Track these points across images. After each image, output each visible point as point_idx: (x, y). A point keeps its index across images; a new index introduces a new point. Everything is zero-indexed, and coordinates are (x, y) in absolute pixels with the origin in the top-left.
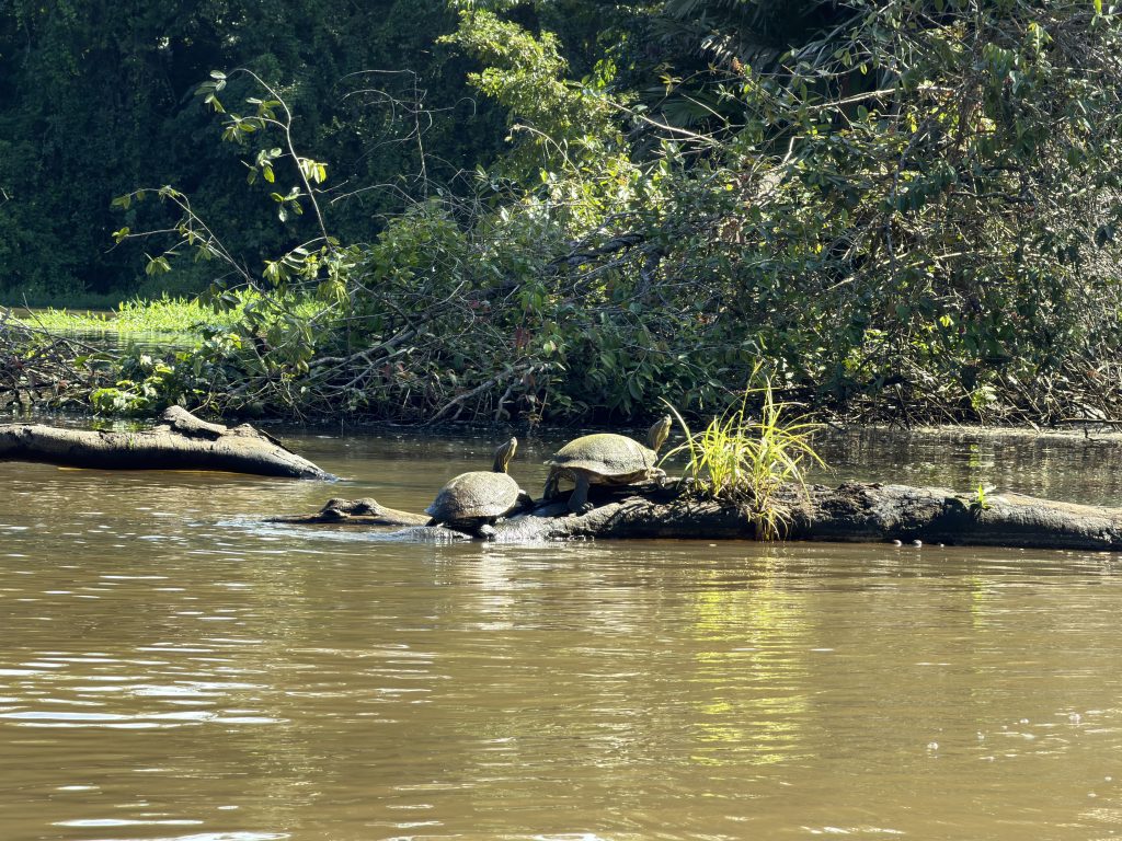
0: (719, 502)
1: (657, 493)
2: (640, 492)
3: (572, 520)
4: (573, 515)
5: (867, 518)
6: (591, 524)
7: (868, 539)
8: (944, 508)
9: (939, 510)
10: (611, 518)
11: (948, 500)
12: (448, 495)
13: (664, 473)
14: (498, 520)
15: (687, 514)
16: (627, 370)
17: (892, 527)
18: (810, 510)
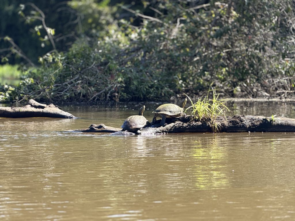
0: (201, 122)
1: (184, 120)
2: (179, 120)
3: (162, 128)
4: (162, 127)
5: (242, 125)
6: (167, 129)
7: (242, 131)
8: (263, 122)
9: (261, 122)
10: (172, 127)
11: (263, 119)
12: (127, 122)
13: (185, 114)
14: (141, 129)
15: (193, 126)
16: (141, 85)
17: (249, 127)
18: (226, 123)
